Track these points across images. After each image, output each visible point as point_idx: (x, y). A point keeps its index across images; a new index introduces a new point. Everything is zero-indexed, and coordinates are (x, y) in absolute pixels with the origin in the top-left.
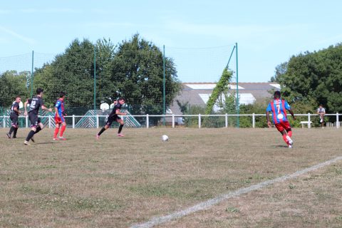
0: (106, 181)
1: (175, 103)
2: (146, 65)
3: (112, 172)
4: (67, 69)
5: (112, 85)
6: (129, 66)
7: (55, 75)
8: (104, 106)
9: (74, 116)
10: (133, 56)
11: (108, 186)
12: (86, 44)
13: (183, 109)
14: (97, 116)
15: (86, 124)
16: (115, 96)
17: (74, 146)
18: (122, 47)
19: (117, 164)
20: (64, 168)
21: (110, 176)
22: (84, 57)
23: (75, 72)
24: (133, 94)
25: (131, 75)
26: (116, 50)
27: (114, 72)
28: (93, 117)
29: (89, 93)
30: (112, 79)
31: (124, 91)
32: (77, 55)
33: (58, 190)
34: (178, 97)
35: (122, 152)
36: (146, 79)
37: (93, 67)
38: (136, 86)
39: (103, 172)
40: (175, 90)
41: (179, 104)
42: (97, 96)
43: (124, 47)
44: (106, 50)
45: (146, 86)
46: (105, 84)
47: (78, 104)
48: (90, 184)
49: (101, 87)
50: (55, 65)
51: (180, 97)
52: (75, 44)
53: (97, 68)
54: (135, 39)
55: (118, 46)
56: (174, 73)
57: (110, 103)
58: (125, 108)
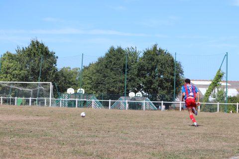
0: (134, 148)
2: (162, 67)
3: (138, 141)
4: (106, 67)
5: (137, 79)
6: (150, 67)
7: (98, 71)
8: (132, 94)
9: (110, 101)
10: (152, 59)
11: (136, 151)
12: (120, 50)
14: (127, 101)
15: (118, 107)
16: (139, 88)
17: (111, 121)
18: (145, 53)
19: (142, 136)
20: (104, 138)
21: (137, 144)
22: (118, 59)
23: (112, 69)
24: (152, 86)
25: (151, 73)
26: (141, 55)
27: (139, 70)
28: (124, 101)
29: (121, 84)
30: (138, 75)
31: (146, 84)
32: (113, 57)
33: (99, 153)
35: (145, 127)
36: (162, 76)
37: (124, 66)
38: (154, 81)
39: (132, 141)
42: (127, 86)
43: (147, 53)
45: (162, 81)
46: (133, 79)
47: (113, 92)
48: (122, 150)
49: (130, 81)
50: (97, 64)
52: (112, 50)
53: (128, 67)
54: (155, 48)
55: (143, 52)
56: (182, 72)
57: (136, 92)
58: (146, 96)
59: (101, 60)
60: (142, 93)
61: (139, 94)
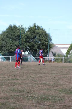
1: (51, 52)
2: (39, 37)
4: (7, 37)
5: (25, 44)
6: (32, 37)
10: (34, 32)
12: (15, 27)
13: (54, 55)
16: (26, 49)
18: (29, 29)
22: (14, 32)
23: (10, 38)
24: (34, 48)
25: (33, 40)
26: (27, 30)
27: (26, 39)
30: (25, 42)
31: (30, 47)
32: (11, 31)
34: (52, 50)
36: (39, 42)
38: (35, 45)
40: (51, 47)
41: (53, 53)
43: (30, 29)
44: (23, 29)
45: (39, 45)
46: (22, 44)
47: (11, 51)
51: (53, 50)
52: (10, 27)
54: (35, 25)
55: (28, 28)
56: (51, 40)
57: (24, 52)
58: (31, 54)
59: (4, 33)
60: (28, 52)
61: (26, 53)
